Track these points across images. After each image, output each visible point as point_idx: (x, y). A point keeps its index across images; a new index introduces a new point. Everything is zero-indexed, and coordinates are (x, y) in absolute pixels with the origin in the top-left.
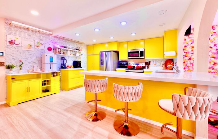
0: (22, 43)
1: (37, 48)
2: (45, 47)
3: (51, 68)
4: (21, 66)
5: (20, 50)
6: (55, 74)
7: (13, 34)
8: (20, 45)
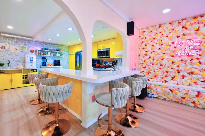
0: (10, 48)
1: (21, 51)
2: (28, 50)
3: (31, 66)
4: (9, 64)
5: (9, 53)
6: (35, 70)
7: (4, 42)
8: (9, 50)
